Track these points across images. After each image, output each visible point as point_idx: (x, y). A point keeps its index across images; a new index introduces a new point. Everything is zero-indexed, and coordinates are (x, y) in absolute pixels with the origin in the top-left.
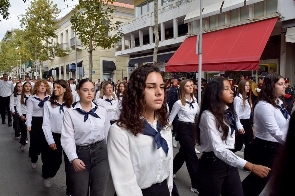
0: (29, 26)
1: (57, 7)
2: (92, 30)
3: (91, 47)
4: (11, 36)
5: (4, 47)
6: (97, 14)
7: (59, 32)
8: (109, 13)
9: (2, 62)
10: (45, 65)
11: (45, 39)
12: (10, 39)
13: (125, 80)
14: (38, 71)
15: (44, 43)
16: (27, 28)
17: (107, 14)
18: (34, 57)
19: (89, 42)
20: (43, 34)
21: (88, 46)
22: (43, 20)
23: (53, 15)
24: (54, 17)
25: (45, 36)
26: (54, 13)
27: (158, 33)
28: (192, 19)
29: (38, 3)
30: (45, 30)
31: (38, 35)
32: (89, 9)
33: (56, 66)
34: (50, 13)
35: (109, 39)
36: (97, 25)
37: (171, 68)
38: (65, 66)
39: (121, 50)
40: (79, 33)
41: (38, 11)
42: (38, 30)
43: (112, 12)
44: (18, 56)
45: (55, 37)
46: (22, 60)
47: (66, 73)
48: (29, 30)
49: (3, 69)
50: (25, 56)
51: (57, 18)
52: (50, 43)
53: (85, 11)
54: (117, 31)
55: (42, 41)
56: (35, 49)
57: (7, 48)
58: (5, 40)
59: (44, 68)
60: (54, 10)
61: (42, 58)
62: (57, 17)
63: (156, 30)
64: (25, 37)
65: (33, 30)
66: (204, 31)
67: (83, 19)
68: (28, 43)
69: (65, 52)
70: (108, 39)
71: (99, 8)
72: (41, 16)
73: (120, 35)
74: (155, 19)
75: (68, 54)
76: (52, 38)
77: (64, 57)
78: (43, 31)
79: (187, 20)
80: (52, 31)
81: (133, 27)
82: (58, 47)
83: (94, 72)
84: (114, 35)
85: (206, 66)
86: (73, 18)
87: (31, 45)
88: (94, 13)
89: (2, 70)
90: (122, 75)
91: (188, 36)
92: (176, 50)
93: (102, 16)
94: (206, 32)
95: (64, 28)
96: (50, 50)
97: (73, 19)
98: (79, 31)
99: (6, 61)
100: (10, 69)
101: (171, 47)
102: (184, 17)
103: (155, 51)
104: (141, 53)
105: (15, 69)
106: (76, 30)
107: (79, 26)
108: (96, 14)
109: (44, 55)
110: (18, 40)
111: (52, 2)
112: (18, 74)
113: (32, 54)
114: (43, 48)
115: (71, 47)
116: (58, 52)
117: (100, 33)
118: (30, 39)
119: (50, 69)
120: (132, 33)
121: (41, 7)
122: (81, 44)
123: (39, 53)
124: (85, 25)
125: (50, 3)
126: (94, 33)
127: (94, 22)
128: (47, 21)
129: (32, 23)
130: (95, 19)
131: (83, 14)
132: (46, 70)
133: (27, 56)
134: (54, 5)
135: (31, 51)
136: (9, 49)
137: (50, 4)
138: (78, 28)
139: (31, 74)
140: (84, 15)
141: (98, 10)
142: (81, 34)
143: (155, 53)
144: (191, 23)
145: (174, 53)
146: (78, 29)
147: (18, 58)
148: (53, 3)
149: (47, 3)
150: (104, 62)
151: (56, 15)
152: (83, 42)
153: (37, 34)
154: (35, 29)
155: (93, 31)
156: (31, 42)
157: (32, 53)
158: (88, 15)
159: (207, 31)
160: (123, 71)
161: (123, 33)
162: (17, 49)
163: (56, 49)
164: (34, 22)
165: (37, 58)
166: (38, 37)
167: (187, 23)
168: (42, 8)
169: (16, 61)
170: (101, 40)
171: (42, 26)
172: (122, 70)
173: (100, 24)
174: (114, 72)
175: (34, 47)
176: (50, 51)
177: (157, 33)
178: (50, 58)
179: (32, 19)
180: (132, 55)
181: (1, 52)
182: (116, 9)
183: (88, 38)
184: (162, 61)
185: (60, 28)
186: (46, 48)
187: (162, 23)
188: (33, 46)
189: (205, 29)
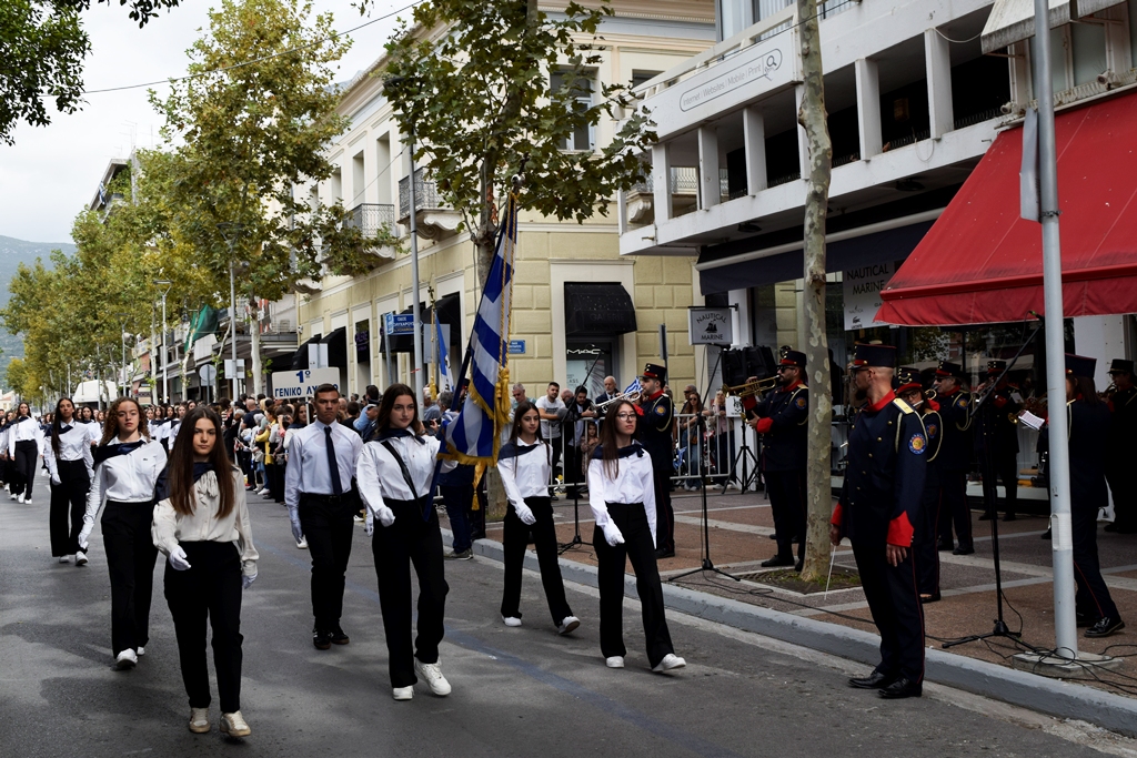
0: (199, 129)
1: (334, 26)
2: (494, 127)
3: (486, 218)
4: (126, 185)
5: (93, 241)
6: (517, 45)
7: (345, 146)
8: (579, 37)
9: (83, 316)
10: (283, 322)
11: (278, 187)
12: (119, 202)
13: (651, 382)
14: (244, 352)
15: (271, 208)
16: (190, 140)
17: (564, 41)
18: (223, 285)
19: (479, 188)
20: (268, 164)
21: (474, 213)
22: (268, 94)
23: (315, 69)
24: (319, 75)
25: (278, 172)
26: (319, 58)
27: (823, 117)
28: (1023, 22)
29: (244, 15)
30: (276, 145)
31: (242, 172)
32: (475, 22)
33: (335, 325)
34: (297, 61)
35: (582, 170)
36: (519, 97)
37: (915, 307)
38: (374, 318)
39: (649, 224)
40: (429, 149)
41: (244, 56)
42: (240, 146)
43: (590, 25)
44: (155, 279)
45: (324, 178)
46: (171, 298)
47: (380, 355)
48: (200, 148)
49: (91, 351)
50: (184, 280)
51: (331, 83)
52: (299, 208)
53: (458, 36)
54: (624, 123)
55: (263, 200)
56: (228, 242)
57: (109, 244)
58: (102, 207)
59: (276, 338)
60: (318, 44)
61: (259, 284)
62: (332, 74)
63: (813, 101)
64: (181, 185)
65: (218, 148)
66: (1103, 87)
67: (450, 74)
68: (194, 215)
69: (373, 249)
70: (577, 167)
71: (524, 10)
72: (256, 75)
73: (638, 143)
74: (805, 46)
75: (390, 261)
76: (311, 182)
77: (370, 276)
78: (266, 152)
79: (999, 32)
80: (309, 146)
81: (707, 92)
82: (339, 226)
83: (521, 343)
84: (607, 146)
85: (1114, 283)
86: (397, 72)
87: (211, 223)
88: (499, 39)
89: (81, 352)
90: (665, 358)
91: (1012, 118)
92: (944, 203)
93: (541, 51)
94: (1112, 92)
95: (369, 128)
96: (295, 241)
97: (394, 82)
98: (426, 140)
99: (102, 308)
100: (120, 347)
101: (920, 187)
102: (983, 15)
103: (811, 215)
104: (759, 229)
105: (141, 347)
106: (412, 133)
107: (426, 113)
108: (512, 42)
109: (270, 268)
110: (154, 201)
111: (308, 6)
112: (154, 373)
113: (214, 270)
114: (267, 237)
115: (400, 222)
116: (335, 252)
117: (533, 142)
118: (206, 193)
119: (303, 339)
120: (708, 125)
121: (258, 32)
122: (441, 204)
123: (247, 264)
124: (455, 103)
125: (299, 8)
126: (500, 144)
127: (501, 86)
128: (285, 97)
129: (212, 113)
130: (503, 68)
131: (446, 51)
132: (284, 348)
133: (193, 282)
134: (320, 19)
135: (210, 253)
136: (116, 249)
137: (301, 15)
138: (419, 121)
139: (213, 368)
140: (453, 52)
141: (524, 22)
142: (437, 152)
143: (812, 226)
144: (1025, 48)
145: (935, 220)
146: (423, 126)
147: (153, 291)
148: (312, 8)
149: (285, 12)
150: (570, 288)
151: (331, 65)
152: (450, 194)
153: (239, 168)
154: (230, 142)
155: (499, 131)
156: (212, 209)
157: (215, 264)
158: (471, 53)
159: (1119, 85)
160: (667, 334)
161: (652, 135)
162: (152, 249)
163: (329, 233)
164: (223, 111)
165: (237, 286)
166: (238, 180)
167: (1004, 50)
168: (262, 38)
169: (146, 305)
170: (543, 175)
171: (263, 126)
172: (663, 328)
173: (534, 94)
174: (630, 338)
175: (223, 233)
176: (299, 246)
177: (817, 119)
178: (301, 282)
179: (212, 94)
180: (708, 246)
181: (81, 264)
182: (613, 11)
183: (473, 168)
184: (877, 270)
185: (345, 130)
186: (278, 232)
187: (864, 63)
188: (219, 227)
189: (1105, 75)
